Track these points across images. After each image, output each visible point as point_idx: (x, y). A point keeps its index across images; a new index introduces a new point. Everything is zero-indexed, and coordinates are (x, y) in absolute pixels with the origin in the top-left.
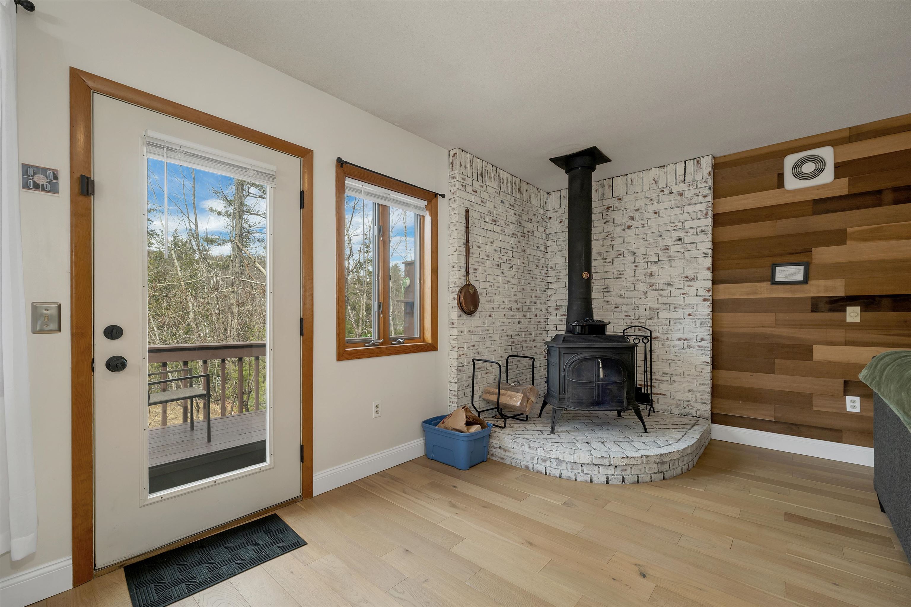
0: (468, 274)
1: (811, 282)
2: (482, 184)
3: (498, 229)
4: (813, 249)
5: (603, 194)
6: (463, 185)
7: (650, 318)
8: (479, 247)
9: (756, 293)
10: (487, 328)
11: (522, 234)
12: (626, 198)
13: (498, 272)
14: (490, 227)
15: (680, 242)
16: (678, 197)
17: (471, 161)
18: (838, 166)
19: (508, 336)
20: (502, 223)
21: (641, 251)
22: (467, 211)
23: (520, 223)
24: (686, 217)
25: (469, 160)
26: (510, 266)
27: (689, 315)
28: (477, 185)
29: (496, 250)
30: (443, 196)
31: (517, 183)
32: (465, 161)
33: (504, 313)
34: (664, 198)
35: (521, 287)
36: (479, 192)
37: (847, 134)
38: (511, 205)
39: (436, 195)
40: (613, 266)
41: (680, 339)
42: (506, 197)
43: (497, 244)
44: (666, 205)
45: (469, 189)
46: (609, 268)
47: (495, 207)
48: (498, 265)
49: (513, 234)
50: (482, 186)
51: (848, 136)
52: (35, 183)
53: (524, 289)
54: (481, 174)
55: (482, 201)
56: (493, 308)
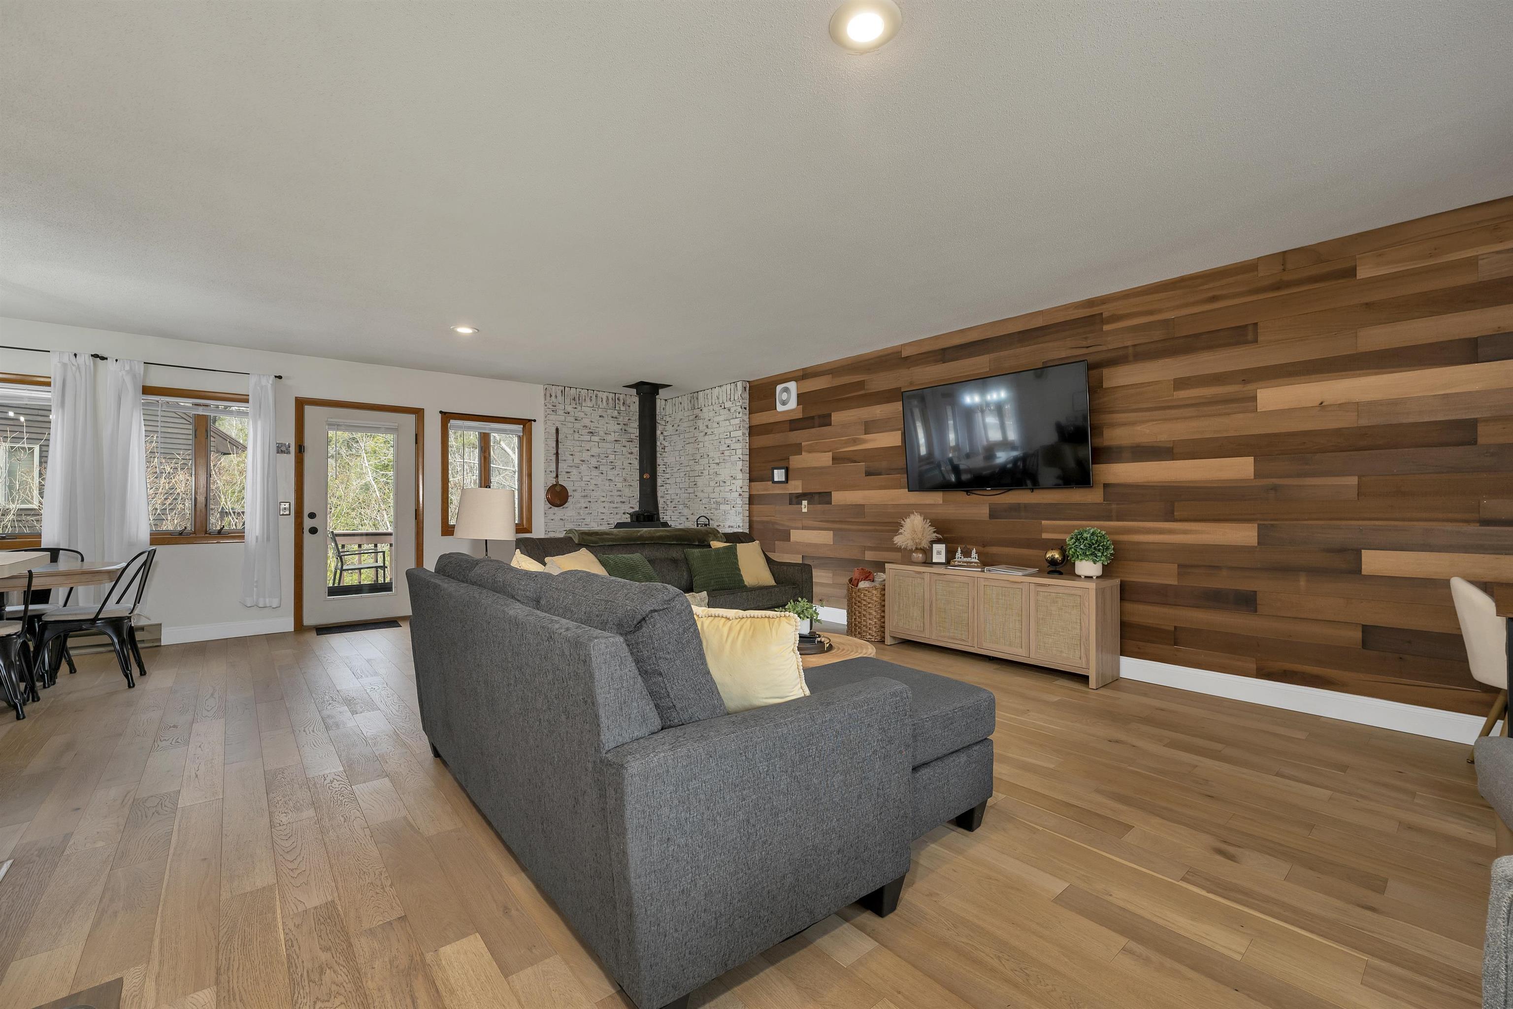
0: (557, 476)
1: (790, 482)
2: (576, 406)
3: (596, 439)
4: (791, 457)
5: (694, 405)
6: (553, 411)
7: (717, 509)
8: (572, 455)
9: (766, 490)
10: (582, 517)
11: (628, 440)
12: (705, 409)
13: (595, 473)
14: (588, 438)
15: (728, 449)
16: (728, 412)
17: (562, 391)
18: (799, 396)
19: (609, 524)
20: (602, 433)
21: (711, 454)
22: (557, 430)
23: (625, 430)
24: (731, 428)
25: (560, 391)
26: (611, 467)
27: (733, 507)
28: (569, 408)
29: (593, 456)
30: (535, 421)
31: (621, 398)
32: (556, 393)
33: (605, 505)
34: (722, 412)
35: (628, 484)
36: (572, 413)
37: (801, 373)
38: (612, 417)
39: (530, 421)
40: (698, 466)
41: (729, 527)
42: (606, 412)
43: (595, 450)
44: (722, 418)
45: (561, 412)
46: (697, 468)
47: (592, 422)
48: (596, 468)
49: (616, 441)
50: (576, 408)
51: (802, 375)
52: (281, 450)
53: (631, 486)
54: (574, 399)
55: (576, 420)
56: (590, 502)
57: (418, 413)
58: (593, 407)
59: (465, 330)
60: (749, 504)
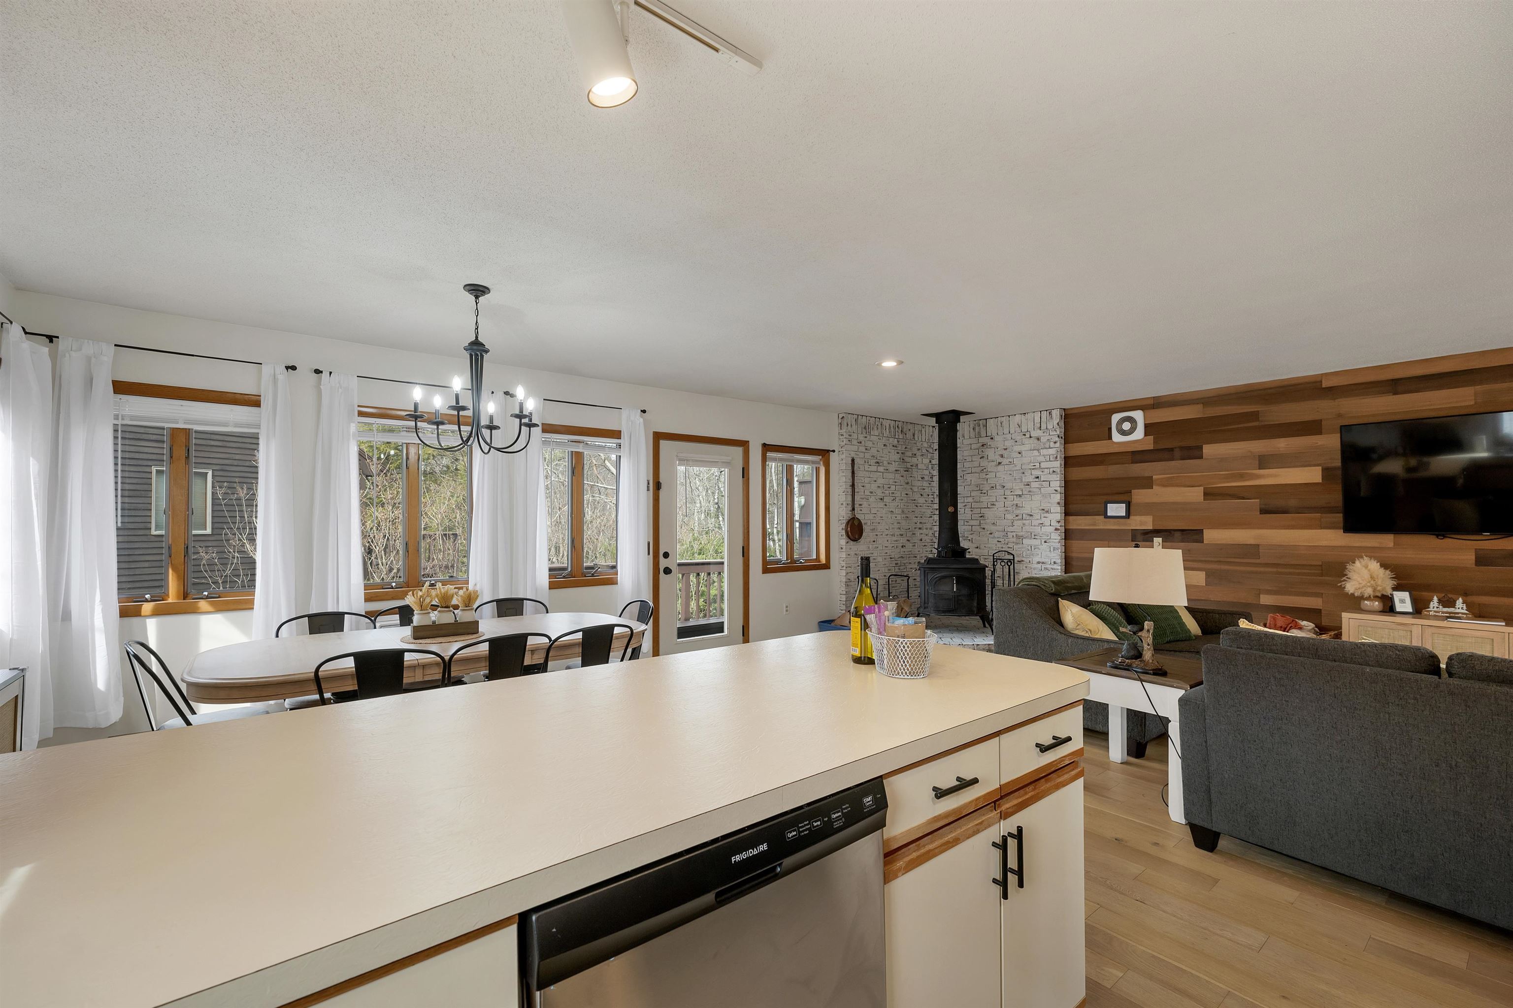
0: (853, 509)
1: (1132, 517)
2: (866, 435)
3: (881, 469)
4: (1132, 491)
5: (979, 433)
6: (849, 441)
7: (1017, 544)
8: (863, 486)
9: (1094, 525)
10: (871, 552)
11: (905, 469)
12: (997, 438)
13: (881, 504)
14: (874, 468)
15: (1037, 480)
16: (1036, 441)
17: (856, 420)
18: (1147, 426)
19: (891, 558)
20: (885, 463)
21: (1008, 485)
22: (853, 460)
23: (903, 459)
24: (1041, 459)
25: (854, 419)
26: (892, 498)
27: (1045, 542)
28: (861, 438)
29: (879, 487)
30: (834, 451)
31: (900, 426)
32: (851, 422)
33: (888, 539)
34: (1027, 441)
35: (905, 516)
36: (863, 443)
37: (1152, 402)
38: (893, 446)
39: (828, 451)
40: (987, 497)
41: (1039, 563)
42: (889, 440)
43: (880, 481)
44: (1027, 447)
45: (855, 442)
46: (984, 499)
47: (878, 451)
48: (881, 499)
49: (896, 471)
50: (866, 437)
51: (1153, 403)
53: (907, 517)
54: (865, 428)
55: (866, 449)
56: (877, 535)
57: (744, 444)
58: (879, 436)
59: (889, 364)
60: (1065, 539)
